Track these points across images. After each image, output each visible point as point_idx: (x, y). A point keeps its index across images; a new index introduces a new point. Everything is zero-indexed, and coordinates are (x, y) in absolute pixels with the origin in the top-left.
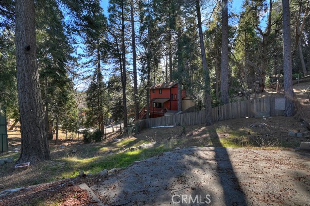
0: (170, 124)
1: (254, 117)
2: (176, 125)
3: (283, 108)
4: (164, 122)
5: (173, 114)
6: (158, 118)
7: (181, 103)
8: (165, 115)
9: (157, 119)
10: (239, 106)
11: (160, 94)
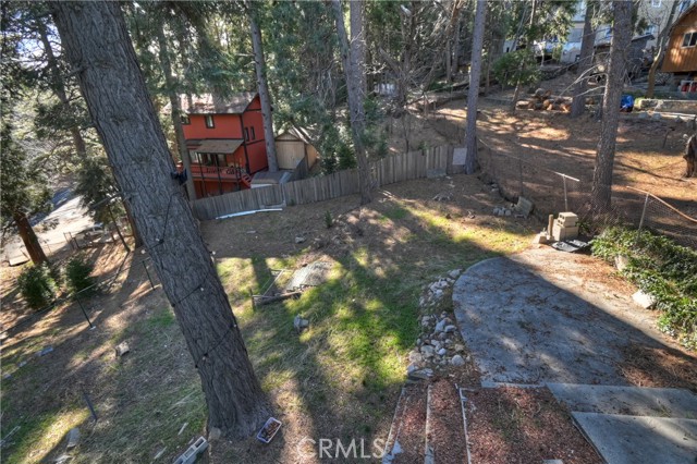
0: (269, 206)
1: (425, 177)
2: (284, 204)
3: (463, 163)
4: (252, 203)
5: (273, 181)
6: (233, 194)
7: (275, 149)
8: (253, 186)
9: (232, 197)
10: (405, 163)
11: (208, 127)
